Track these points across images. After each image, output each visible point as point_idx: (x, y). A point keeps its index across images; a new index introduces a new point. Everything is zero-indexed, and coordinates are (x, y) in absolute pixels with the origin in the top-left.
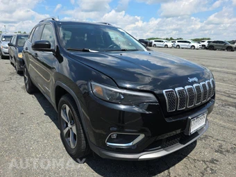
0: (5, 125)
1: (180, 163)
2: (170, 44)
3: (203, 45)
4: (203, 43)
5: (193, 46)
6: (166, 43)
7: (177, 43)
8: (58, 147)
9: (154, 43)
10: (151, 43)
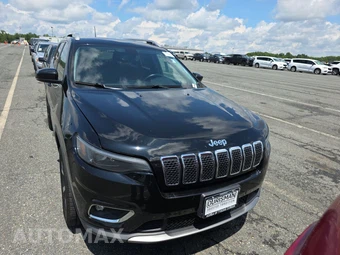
0: (5, 171)
1: (203, 252)
2: (281, 64)
3: (334, 69)
4: (335, 66)
5: (319, 69)
6: (275, 63)
7: (292, 64)
8: (56, 208)
9: (256, 61)
10: (252, 61)
